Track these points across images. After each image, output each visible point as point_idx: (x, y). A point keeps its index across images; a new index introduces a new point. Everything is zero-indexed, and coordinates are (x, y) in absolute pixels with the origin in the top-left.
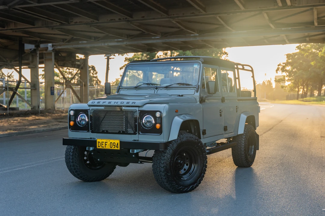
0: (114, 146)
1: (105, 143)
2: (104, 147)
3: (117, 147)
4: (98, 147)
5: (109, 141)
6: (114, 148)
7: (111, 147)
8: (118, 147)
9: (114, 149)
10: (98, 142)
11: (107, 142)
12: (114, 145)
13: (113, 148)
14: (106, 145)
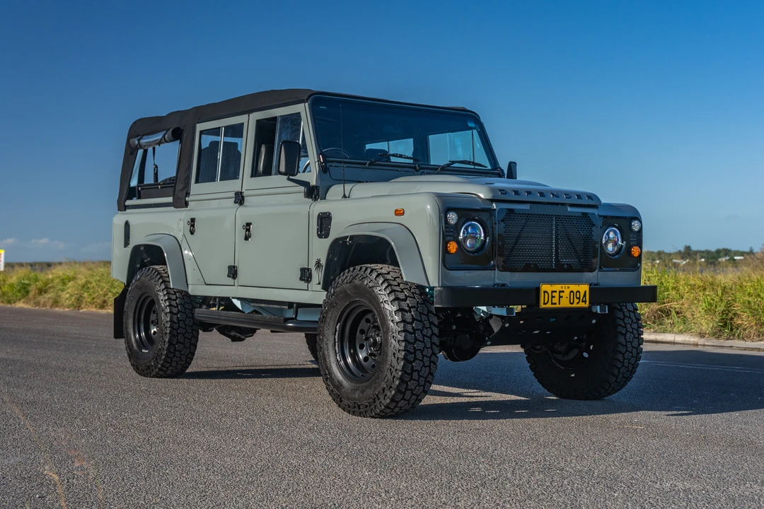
0: (577, 298)
1: (558, 292)
2: (558, 303)
3: (583, 301)
4: (544, 304)
5: (568, 289)
6: (578, 303)
7: (572, 302)
8: (585, 302)
9: (578, 305)
10: (545, 292)
11: (563, 292)
12: (578, 296)
13: (575, 305)
14: (562, 297)
